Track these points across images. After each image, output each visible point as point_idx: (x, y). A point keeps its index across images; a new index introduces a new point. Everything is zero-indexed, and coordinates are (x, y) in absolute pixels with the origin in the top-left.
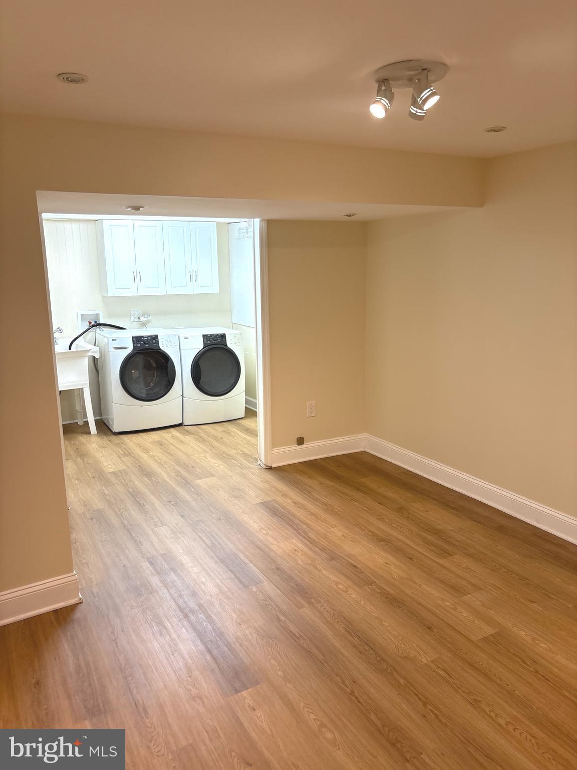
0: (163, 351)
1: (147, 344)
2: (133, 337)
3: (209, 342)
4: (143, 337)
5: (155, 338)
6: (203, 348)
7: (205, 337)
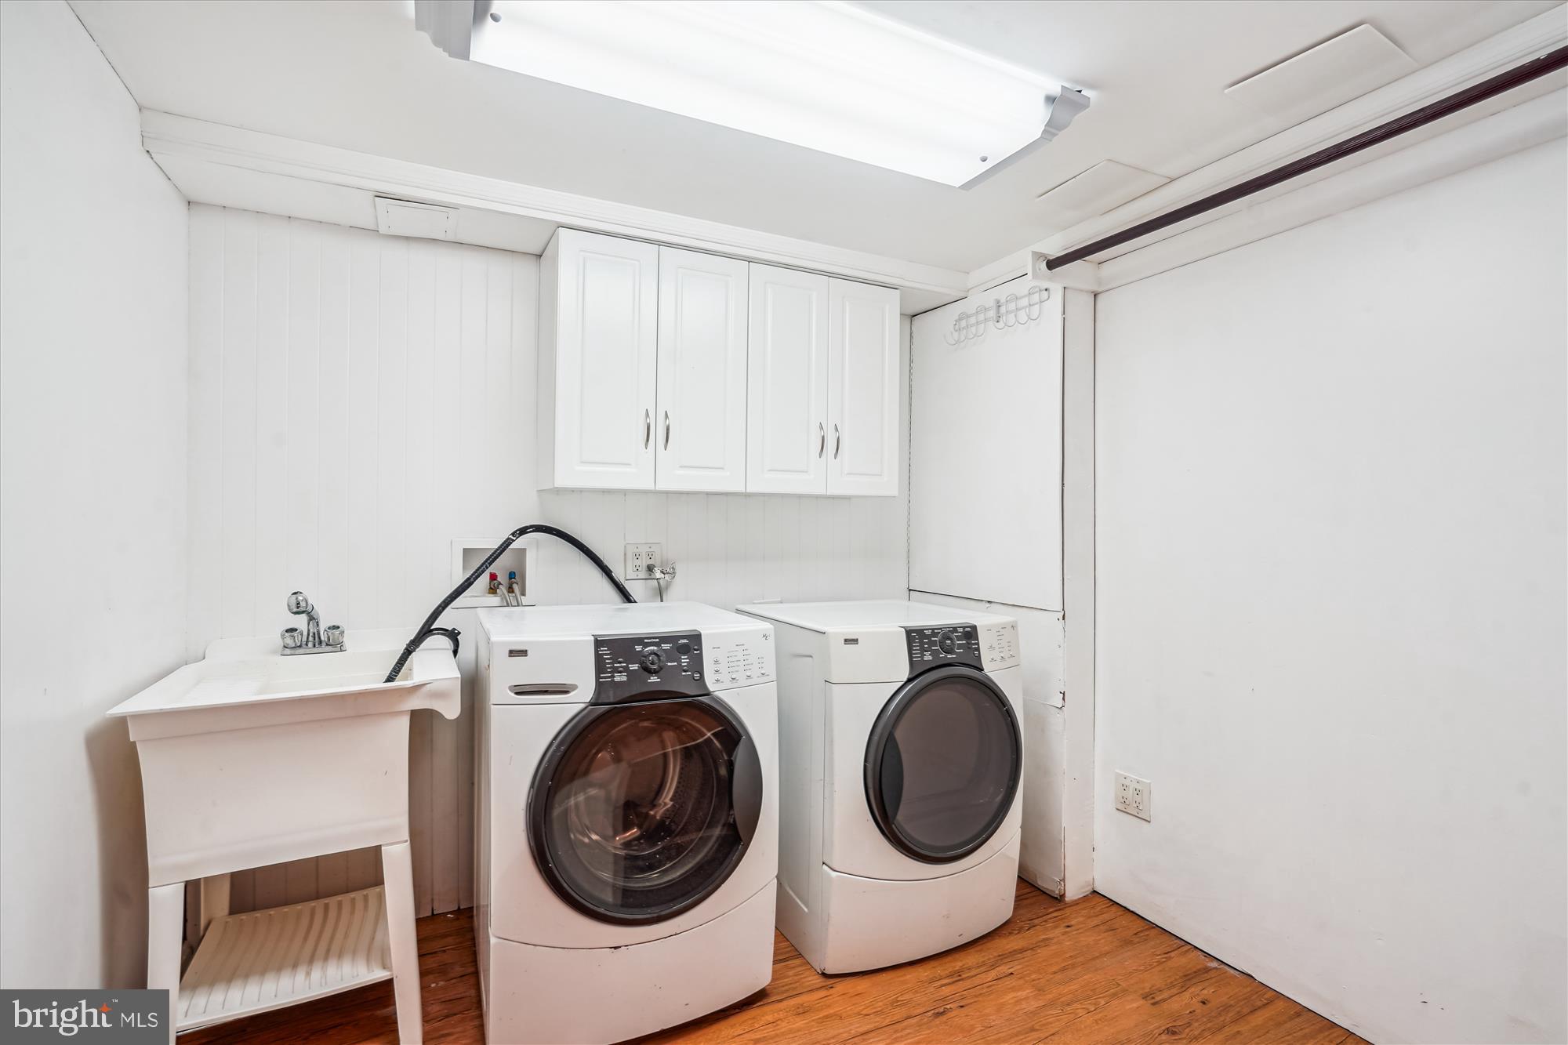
0: (718, 701)
1: (655, 672)
2: (599, 643)
3: (928, 657)
4: (640, 640)
5: (690, 645)
6: (910, 680)
7: (916, 637)
